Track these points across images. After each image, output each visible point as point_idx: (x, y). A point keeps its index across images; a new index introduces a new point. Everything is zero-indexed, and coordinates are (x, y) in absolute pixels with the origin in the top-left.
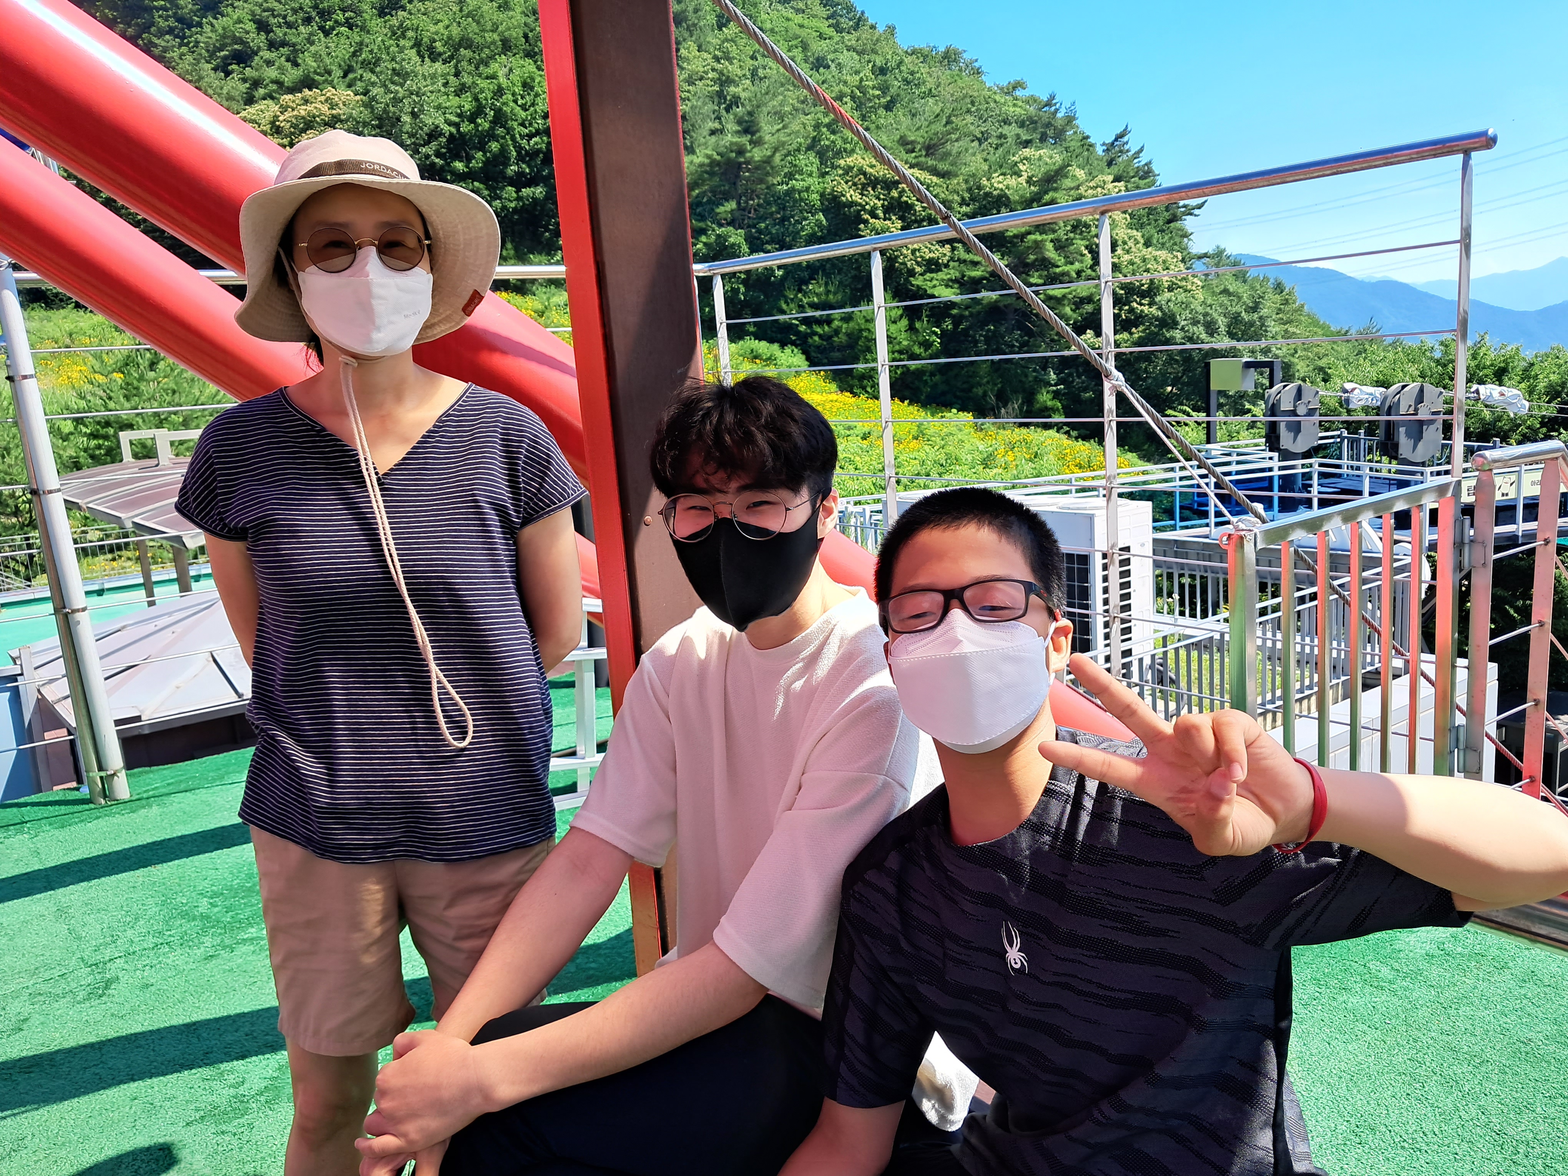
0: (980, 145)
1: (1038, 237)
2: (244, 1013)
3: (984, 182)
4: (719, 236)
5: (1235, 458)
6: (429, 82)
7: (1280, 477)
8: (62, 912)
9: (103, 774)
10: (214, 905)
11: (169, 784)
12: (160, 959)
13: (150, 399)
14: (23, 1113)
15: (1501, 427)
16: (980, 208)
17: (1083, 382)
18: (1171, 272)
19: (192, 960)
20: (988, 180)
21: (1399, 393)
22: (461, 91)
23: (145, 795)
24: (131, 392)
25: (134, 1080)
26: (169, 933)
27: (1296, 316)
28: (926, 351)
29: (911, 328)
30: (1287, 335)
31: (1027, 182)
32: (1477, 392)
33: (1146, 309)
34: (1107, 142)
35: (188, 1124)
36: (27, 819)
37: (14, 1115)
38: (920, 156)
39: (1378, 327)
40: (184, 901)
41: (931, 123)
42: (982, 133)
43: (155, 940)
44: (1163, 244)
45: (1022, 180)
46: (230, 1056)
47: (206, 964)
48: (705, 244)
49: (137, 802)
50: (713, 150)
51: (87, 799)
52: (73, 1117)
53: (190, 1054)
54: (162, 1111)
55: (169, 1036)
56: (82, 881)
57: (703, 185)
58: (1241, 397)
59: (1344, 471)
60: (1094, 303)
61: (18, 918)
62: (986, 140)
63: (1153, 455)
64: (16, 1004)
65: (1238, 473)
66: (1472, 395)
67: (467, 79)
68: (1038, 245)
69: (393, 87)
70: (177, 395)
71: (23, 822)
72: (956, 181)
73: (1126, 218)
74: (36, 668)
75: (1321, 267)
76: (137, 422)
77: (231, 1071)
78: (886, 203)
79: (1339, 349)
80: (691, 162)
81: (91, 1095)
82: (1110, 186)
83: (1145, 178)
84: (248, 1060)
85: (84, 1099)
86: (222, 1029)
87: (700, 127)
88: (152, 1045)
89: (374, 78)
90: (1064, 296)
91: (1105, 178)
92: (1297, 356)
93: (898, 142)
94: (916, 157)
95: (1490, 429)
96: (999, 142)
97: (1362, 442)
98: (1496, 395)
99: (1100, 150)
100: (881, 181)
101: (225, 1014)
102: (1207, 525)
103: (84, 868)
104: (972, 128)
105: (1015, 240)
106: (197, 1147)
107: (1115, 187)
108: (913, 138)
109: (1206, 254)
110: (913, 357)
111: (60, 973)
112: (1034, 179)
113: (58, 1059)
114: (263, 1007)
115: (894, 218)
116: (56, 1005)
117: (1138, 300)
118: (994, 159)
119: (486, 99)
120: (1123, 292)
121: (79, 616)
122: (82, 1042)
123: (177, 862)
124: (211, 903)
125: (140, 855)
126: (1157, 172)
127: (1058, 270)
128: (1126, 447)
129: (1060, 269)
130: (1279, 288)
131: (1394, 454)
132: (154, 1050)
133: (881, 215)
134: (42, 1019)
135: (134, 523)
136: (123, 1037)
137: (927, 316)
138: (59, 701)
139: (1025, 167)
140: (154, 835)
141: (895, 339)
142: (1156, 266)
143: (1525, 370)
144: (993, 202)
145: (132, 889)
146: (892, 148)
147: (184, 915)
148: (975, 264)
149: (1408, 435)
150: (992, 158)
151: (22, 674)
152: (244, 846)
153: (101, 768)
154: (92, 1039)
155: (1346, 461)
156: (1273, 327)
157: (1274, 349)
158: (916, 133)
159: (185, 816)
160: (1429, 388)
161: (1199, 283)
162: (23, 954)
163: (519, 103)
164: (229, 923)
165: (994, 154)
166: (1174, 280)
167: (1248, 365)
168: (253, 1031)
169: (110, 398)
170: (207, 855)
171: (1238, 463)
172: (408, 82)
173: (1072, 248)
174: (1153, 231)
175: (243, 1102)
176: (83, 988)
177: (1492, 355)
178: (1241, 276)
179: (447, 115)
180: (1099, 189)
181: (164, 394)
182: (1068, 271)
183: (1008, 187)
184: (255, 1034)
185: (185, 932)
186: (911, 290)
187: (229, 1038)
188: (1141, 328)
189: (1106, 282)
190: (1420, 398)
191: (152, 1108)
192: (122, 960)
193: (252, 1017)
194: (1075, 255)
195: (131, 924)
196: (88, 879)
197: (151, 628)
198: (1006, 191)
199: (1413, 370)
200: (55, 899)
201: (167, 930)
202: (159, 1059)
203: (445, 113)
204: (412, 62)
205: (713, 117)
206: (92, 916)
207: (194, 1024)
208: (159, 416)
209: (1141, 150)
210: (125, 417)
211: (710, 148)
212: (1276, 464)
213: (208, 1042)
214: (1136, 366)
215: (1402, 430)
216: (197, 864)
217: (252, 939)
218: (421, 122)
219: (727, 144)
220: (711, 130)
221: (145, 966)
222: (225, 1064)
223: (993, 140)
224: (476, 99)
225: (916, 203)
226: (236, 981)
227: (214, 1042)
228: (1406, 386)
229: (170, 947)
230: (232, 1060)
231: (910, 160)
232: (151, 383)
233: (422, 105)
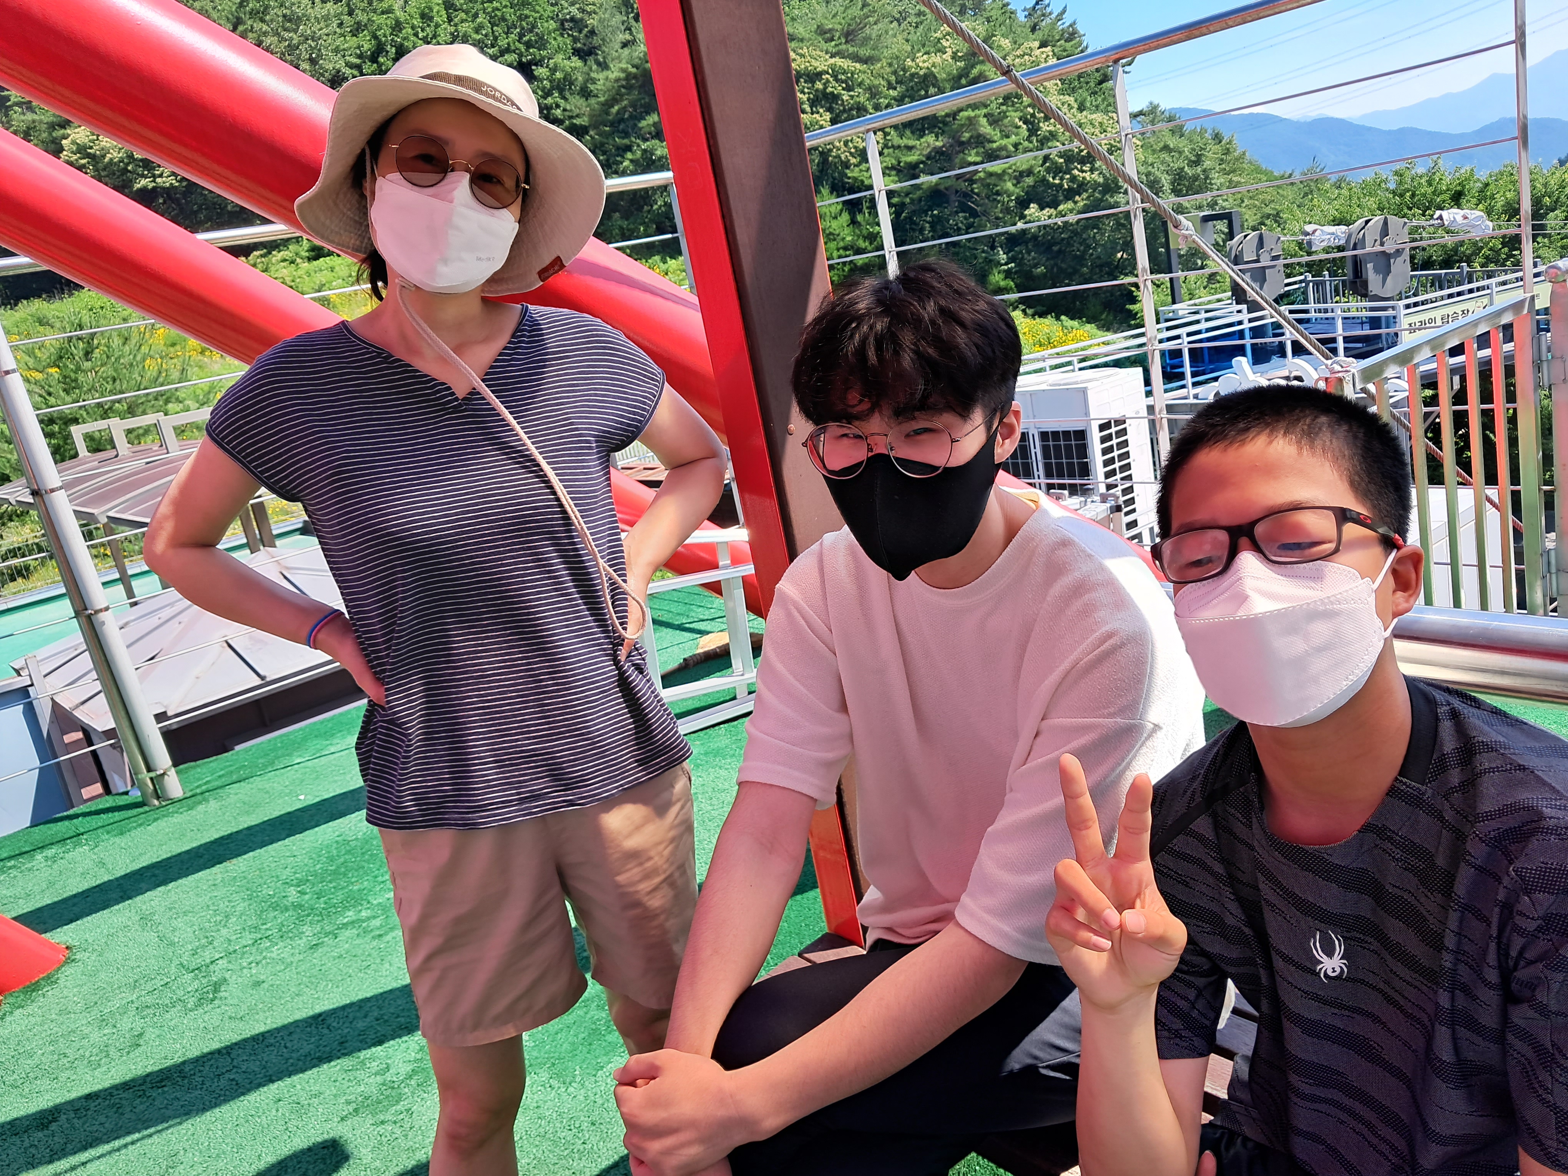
0: (900, 25)
1: (970, 113)
2: (367, 998)
3: (909, 63)
4: (645, 151)
5: (1204, 315)
6: (322, 24)
7: (1251, 329)
8: (145, 919)
9: (152, 774)
10: (302, 893)
11: (220, 777)
12: (264, 954)
13: (90, 390)
14: (167, 1128)
15: (1463, 253)
16: (907, 90)
17: (1034, 259)
18: (1109, 135)
19: (297, 951)
20: (913, 60)
21: (1363, 228)
22: (357, 30)
23: (198, 791)
24: (70, 385)
25: (273, 1081)
26: (265, 927)
27: (1238, 165)
28: (871, 244)
29: (853, 222)
30: (1231, 185)
31: (953, 58)
32: (1440, 218)
33: (1087, 175)
34: (1028, 7)
35: (342, 1119)
36: (82, 830)
37: (159, 1131)
38: (840, 44)
39: (1321, 166)
40: (271, 893)
41: (847, 8)
42: (900, 12)
43: (253, 936)
44: (1097, 107)
45: (948, 56)
46: (366, 1043)
47: (313, 953)
48: (631, 161)
49: (191, 799)
50: (628, 63)
51: (139, 802)
52: (219, 1127)
53: (325, 1046)
54: (311, 1109)
55: (298, 1030)
56: (159, 886)
57: (622, 100)
58: (1193, 255)
59: (1312, 315)
60: (1034, 175)
61: (102, 933)
62: (905, 19)
63: (1112, 324)
64: (125, 1020)
65: (1208, 330)
66: (1436, 222)
67: (362, 17)
68: (971, 122)
69: (286, 35)
70: (118, 382)
71: (79, 835)
72: (879, 65)
73: (1056, 84)
74: (45, 676)
75: (1255, 112)
76: (81, 415)
77: (372, 1059)
78: (812, 96)
79: (1285, 193)
80: (607, 78)
81: (231, 1103)
82: (1038, 52)
83: (1071, 40)
84: (386, 1045)
85: (225, 1108)
86: (351, 1016)
87: (611, 40)
88: (282, 1042)
89: (265, 28)
90: (1004, 171)
91: (1031, 45)
92: (1244, 205)
93: (816, 32)
94: (836, 45)
95: (1452, 256)
96: (919, 20)
97: (1328, 283)
98: (1459, 219)
99: (1021, 17)
100: (804, 74)
101: (348, 1002)
102: (1183, 387)
103: (157, 872)
104: (889, 8)
105: (948, 119)
106: (359, 1140)
107: (1042, 53)
108: (830, 26)
109: (1141, 111)
110: (859, 251)
111: (162, 983)
112: (959, 54)
113: (187, 1069)
114: (385, 990)
115: (821, 111)
116: (168, 1016)
117: (1079, 166)
118: (915, 38)
119: (385, 36)
120: (1062, 160)
121: (102, 616)
122: (206, 1050)
123: (251, 854)
124: (299, 892)
125: (211, 851)
126: (1082, 33)
127: (995, 145)
128: (1084, 319)
129: (997, 144)
130: (1217, 138)
131: (1364, 292)
132: (286, 1047)
133: (808, 109)
134: (157, 1032)
135: (108, 517)
136: (248, 1038)
137: (867, 208)
138: (77, 707)
139: (948, 43)
140: (219, 829)
141: (838, 235)
142: (1093, 130)
143: (1481, 191)
144: (920, 82)
145: (213, 888)
146: (811, 39)
147: (275, 907)
148: (910, 148)
149: (1376, 270)
150: (913, 37)
151: (32, 685)
152: (317, 829)
153: (149, 769)
154: (216, 1046)
155: (1313, 305)
156: (1218, 179)
157: (1221, 201)
158: (833, 21)
159: (246, 806)
160: (1392, 219)
161: (1138, 143)
162: (118, 969)
163: (420, 35)
164: (323, 909)
165: (915, 33)
166: (1112, 142)
167: (1206, 219)
168: (382, 1015)
169: (50, 394)
170: (280, 843)
171: (1208, 320)
172: (301, 27)
173: (1006, 121)
174: (1086, 94)
175: (393, 1088)
176: (191, 994)
177: (1447, 179)
178: (1177, 131)
179: (347, 58)
180: (1026, 57)
181: (104, 383)
182: (1005, 145)
183: (934, 65)
184: (386, 1018)
185: (281, 923)
186: (848, 183)
187: (360, 1025)
188: (1085, 195)
189: (1126, 135)
190: (1385, 231)
191: (299, 1109)
192: (225, 961)
193: (377, 1000)
194: (1010, 128)
195: (223, 923)
196: (164, 882)
197: (154, 621)
198: (933, 69)
199: (1372, 202)
200: (135, 907)
201: (263, 924)
202: (294, 1055)
203: (344, 56)
204: (303, 6)
205: (623, 28)
206: (179, 920)
207: (320, 1015)
208: (102, 407)
209: (1064, 11)
210: (68, 411)
211: (624, 61)
212: (1245, 316)
213: (340, 1031)
214: (1084, 236)
215: (1370, 266)
216: (273, 853)
217: (353, 922)
218: (322, 68)
219: (641, 55)
220: (622, 43)
221: (250, 963)
222: (364, 1052)
223: (914, 19)
224: (375, 37)
225: (843, 92)
226: (349, 967)
227: (346, 1031)
228: (1370, 220)
229: (270, 941)
230: (369, 1047)
231: (830, 49)
232: (89, 374)
233: (320, 50)
